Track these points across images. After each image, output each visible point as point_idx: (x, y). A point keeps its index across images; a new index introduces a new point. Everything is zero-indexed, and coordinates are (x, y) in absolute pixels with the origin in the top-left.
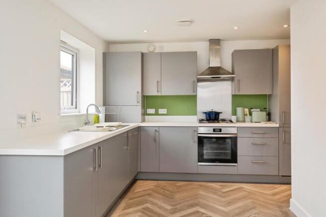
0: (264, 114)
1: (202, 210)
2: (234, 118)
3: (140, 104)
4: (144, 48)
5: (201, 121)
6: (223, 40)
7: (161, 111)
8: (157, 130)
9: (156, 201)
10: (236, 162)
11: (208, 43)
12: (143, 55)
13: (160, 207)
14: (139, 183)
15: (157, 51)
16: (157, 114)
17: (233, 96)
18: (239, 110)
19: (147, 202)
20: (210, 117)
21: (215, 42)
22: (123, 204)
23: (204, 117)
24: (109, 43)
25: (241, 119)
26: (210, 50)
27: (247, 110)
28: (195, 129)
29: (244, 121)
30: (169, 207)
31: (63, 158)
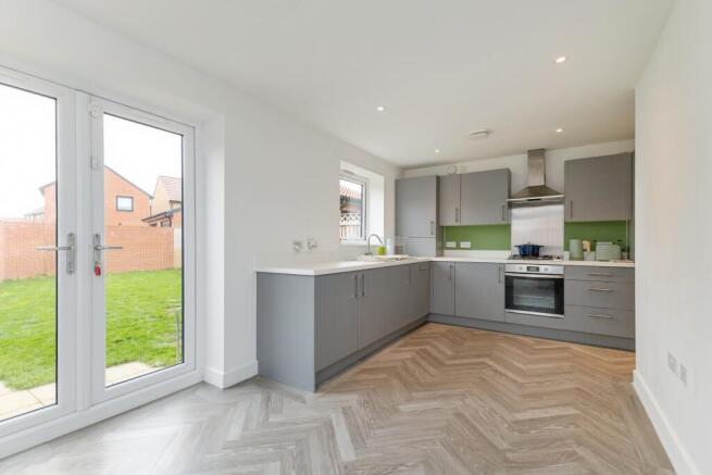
0: (617, 249)
1: (491, 363)
2: (566, 254)
3: (434, 236)
4: (443, 171)
5: (514, 257)
6: (549, 150)
7: (463, 244)
8: (453, 265)
9: (439, 345)
10: (562, 313)
11: (526, 155)
12: (438, 179)
13: (440, 352)
14: (431, 325)
15: (459, 172)
16: (458, 248)
17: (566, 223)
18: (574, 243)
19: (428, 343)
20: (524, 252)
21: (537, 155)
22: (401, 342)
23: (517, 252)
24: (404, 169)
25: (576, 255)
26: (530, 165)
27: (587, 244)
28: (501, 266)
29: (583, 259)
30: (449, 353)
31: (313, 279)
